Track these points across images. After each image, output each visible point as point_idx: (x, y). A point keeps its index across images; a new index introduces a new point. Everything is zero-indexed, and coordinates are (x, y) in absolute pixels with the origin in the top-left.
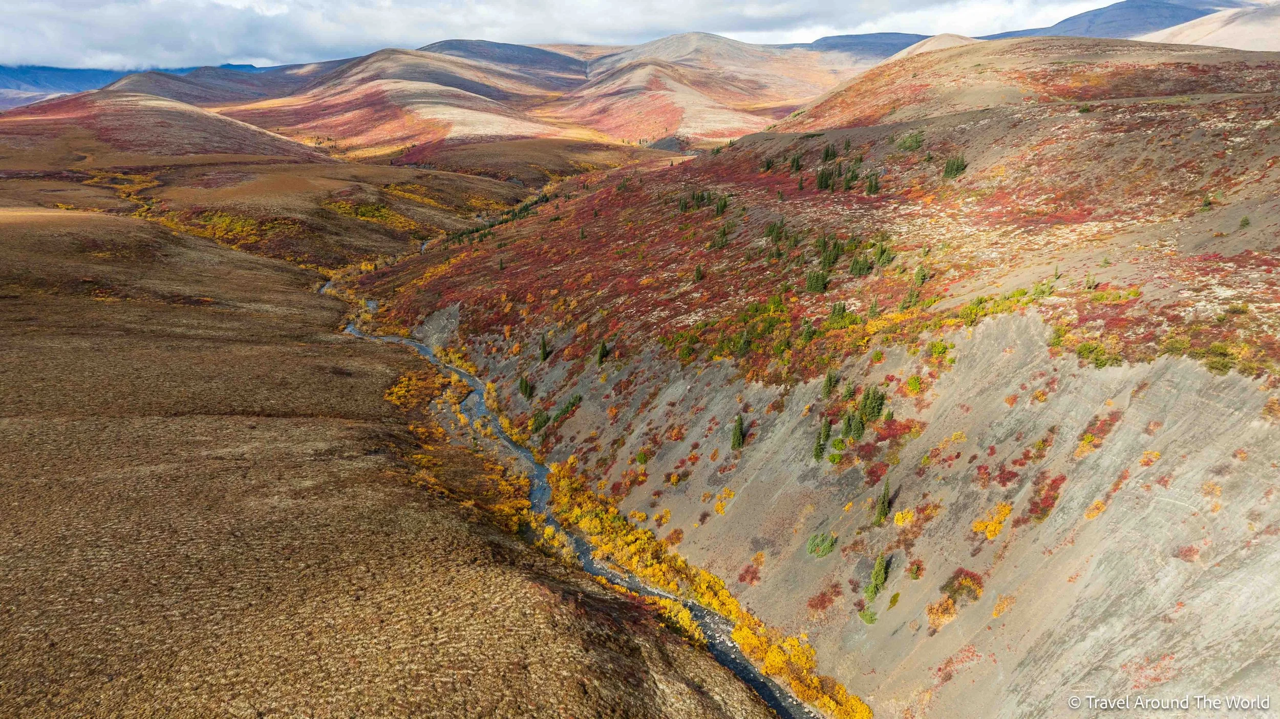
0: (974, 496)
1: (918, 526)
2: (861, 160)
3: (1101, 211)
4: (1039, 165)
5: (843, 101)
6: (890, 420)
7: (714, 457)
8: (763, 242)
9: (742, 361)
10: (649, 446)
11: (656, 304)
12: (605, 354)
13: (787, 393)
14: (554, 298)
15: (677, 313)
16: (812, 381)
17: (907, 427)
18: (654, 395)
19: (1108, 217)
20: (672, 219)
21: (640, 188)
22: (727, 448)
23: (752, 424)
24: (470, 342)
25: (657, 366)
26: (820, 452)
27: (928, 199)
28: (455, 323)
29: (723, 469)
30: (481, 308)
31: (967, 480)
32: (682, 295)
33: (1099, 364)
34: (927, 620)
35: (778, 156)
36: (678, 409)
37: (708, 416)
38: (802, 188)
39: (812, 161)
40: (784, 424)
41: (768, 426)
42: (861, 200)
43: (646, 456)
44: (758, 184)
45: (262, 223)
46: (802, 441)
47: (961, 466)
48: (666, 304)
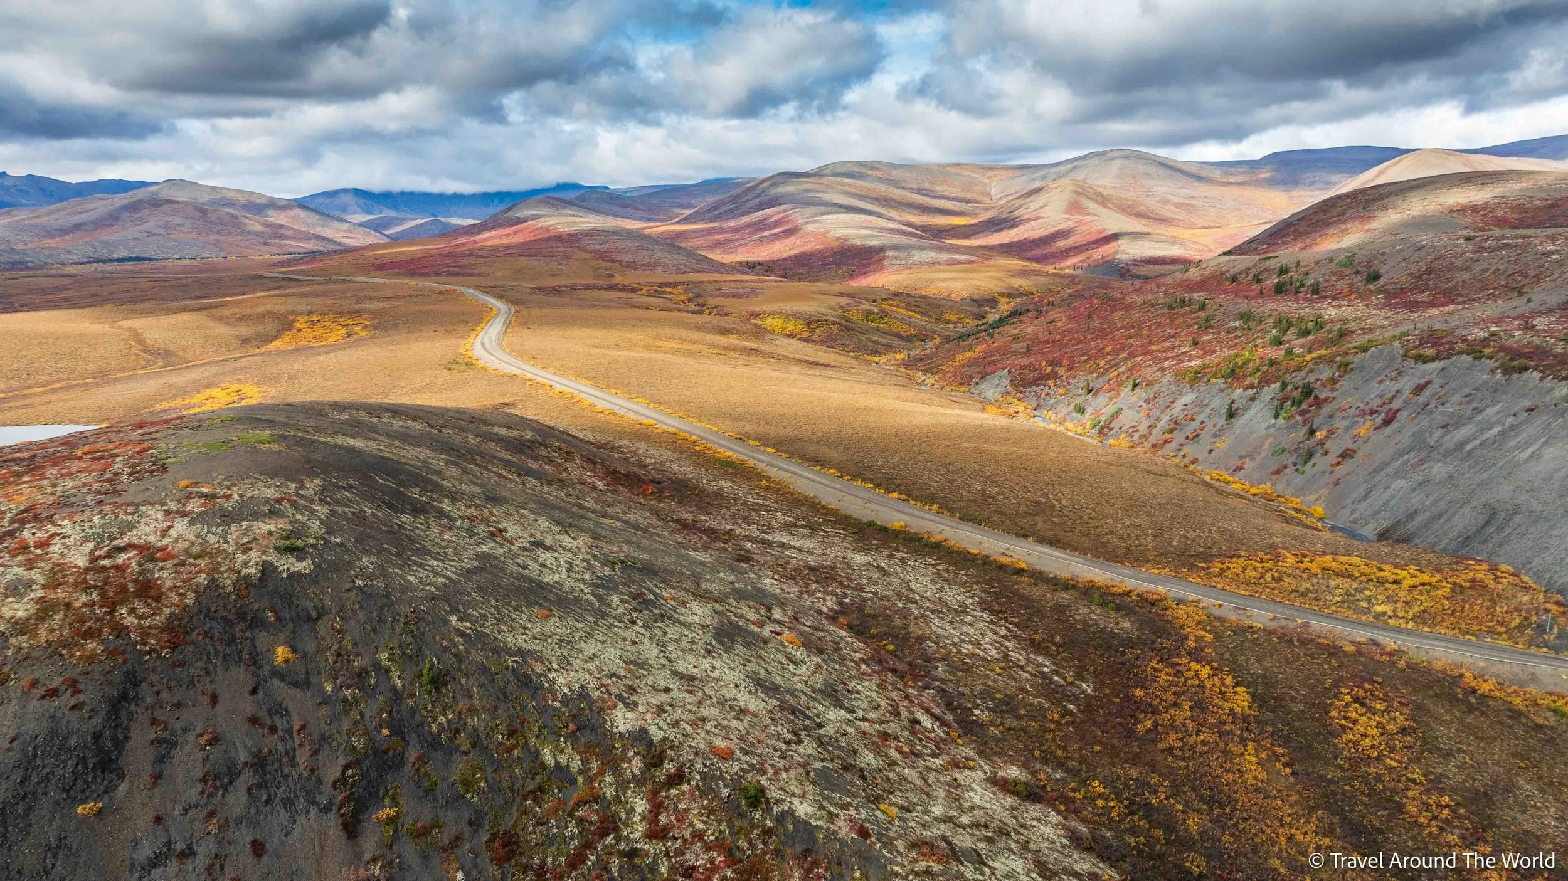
0: (1357, 422)
1: (1327, 438)
2: (1307, 274)
3: (1460, 299)
4: (1429, 274)
5: (1295, 230)
6: (1316, 397)
7: (1214, 426)
8: (1237, 324)
9: (1230, 380)
10: (1173, 426)
11: (1166, 359)
12: (1135, 385)
13: (1257, 392)
14: (1085, 361)
15: (1182, 361)
16: (1273, 386)
17: (1325, 400)
18: (1173, 402)
19: (1465, 302)
20: (1162, 315)
21: (1123, 298)
22: (1222, 421)
23: (1238, 409)
24: (1021, 392)
25: (1173, 387)
26: (1276, 416)
27: (1353, 297)
28: (1007, 382)
29: (1220, 431)
30: (1026, 371)
31: (1353, 417)
32: (1183, 353)
33: (1425, 362)
34: (1330, 469)
35: (1241, 273)
36: (1189, 407)
37: (1209, 408)
38: (1262, 293)
39: (1270, 276)
40: (1255, 407)
41: (1246, 409)
42: (1305, 299)
43: (1171, 431)
44: (1226, 292)
45: (809, 323)
46: (1268, 413)
47: (1352, 411)
48: (1173, 358)
